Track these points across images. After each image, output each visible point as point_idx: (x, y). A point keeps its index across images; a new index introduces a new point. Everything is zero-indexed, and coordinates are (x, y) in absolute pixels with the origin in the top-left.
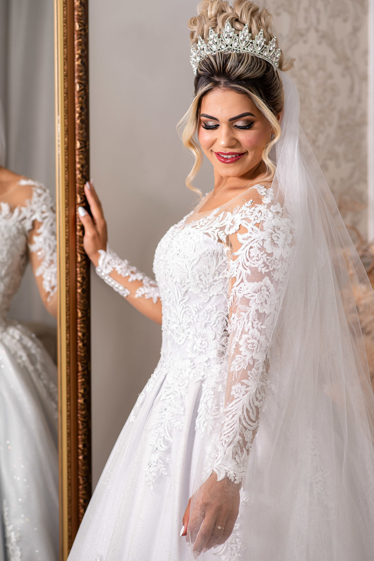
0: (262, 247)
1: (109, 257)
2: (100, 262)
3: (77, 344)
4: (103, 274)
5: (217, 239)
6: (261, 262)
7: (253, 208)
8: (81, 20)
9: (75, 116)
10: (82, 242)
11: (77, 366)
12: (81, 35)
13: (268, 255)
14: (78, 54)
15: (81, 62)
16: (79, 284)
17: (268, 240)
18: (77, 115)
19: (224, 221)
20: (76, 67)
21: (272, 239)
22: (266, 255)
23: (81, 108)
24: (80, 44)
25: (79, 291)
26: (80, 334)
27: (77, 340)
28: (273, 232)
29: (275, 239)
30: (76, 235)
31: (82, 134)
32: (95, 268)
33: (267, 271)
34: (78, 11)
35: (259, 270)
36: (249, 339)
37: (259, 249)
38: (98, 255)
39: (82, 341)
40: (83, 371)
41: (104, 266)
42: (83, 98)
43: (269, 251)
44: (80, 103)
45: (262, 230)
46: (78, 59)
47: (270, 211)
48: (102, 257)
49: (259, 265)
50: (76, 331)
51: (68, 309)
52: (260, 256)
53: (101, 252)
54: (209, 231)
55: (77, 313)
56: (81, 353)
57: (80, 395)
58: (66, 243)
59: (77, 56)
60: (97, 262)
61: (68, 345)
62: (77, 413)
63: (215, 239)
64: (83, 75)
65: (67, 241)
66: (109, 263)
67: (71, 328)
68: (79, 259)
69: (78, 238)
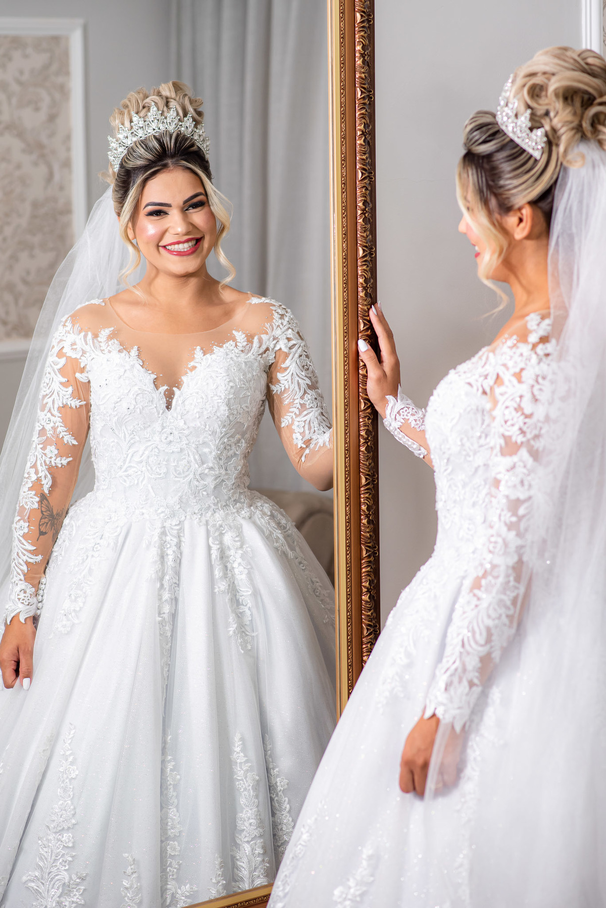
0: (519, 406)
1: (399, 405)
2: (388, 412)
3: (360, 520)
4: (391, 428)
5: (481, 390)
6: (516, 428)
7: (514, 350)
8: (364, 84)
9: (356, 213)
10: (365, 383)
11: (361, 549)
12: (364, 104)
13: (527, 417)
14: (360, 130)
15: (364, 141)
16: (362, 441)
17: (528, 396)
18: (359, 212)
19: (487, 367)
20: (358, 149)
21: (533, 394)
22: (522, 417)
23: (365, 203)
24: (363, 116)
25: (363, 449)
26: (364, 507)
27: (360, 515)
28: (535, 384)
29: (536, 392)
30: (359, 373)
31: (365, 238)
32: (383, 419)
33: (524, 439)
34: (360, 73)
35: (514, 439)
36: (492, 536)
37: (515, 409)
38: (386, 402)
39: (367, 516)
40: (369, 556)
41: (393, 417)
42: (367, 189)
43: (528, 411)
44: (364, 196)
45: (520, 381)
46: (360, 138)
47: (536, 353)
48: (391, 405)
49: (513, 432)
50: (360, 504)
51: (348, 473)
52: (515, 420)
53: (390, 398)
54: (472, 381)
55: (360, 478)
56: (365, 534)
57: (364, 590)
58: (345, 385)
59: (359, 133)
60: (385, 412)
61: (348, 522)
62: (361, 614)
63: (478, 390)
64: (367, 158)
65: (346, 382)
66: (398, 413)
67: (353, 499)
68: (362, 406)
69: (361, 377)
